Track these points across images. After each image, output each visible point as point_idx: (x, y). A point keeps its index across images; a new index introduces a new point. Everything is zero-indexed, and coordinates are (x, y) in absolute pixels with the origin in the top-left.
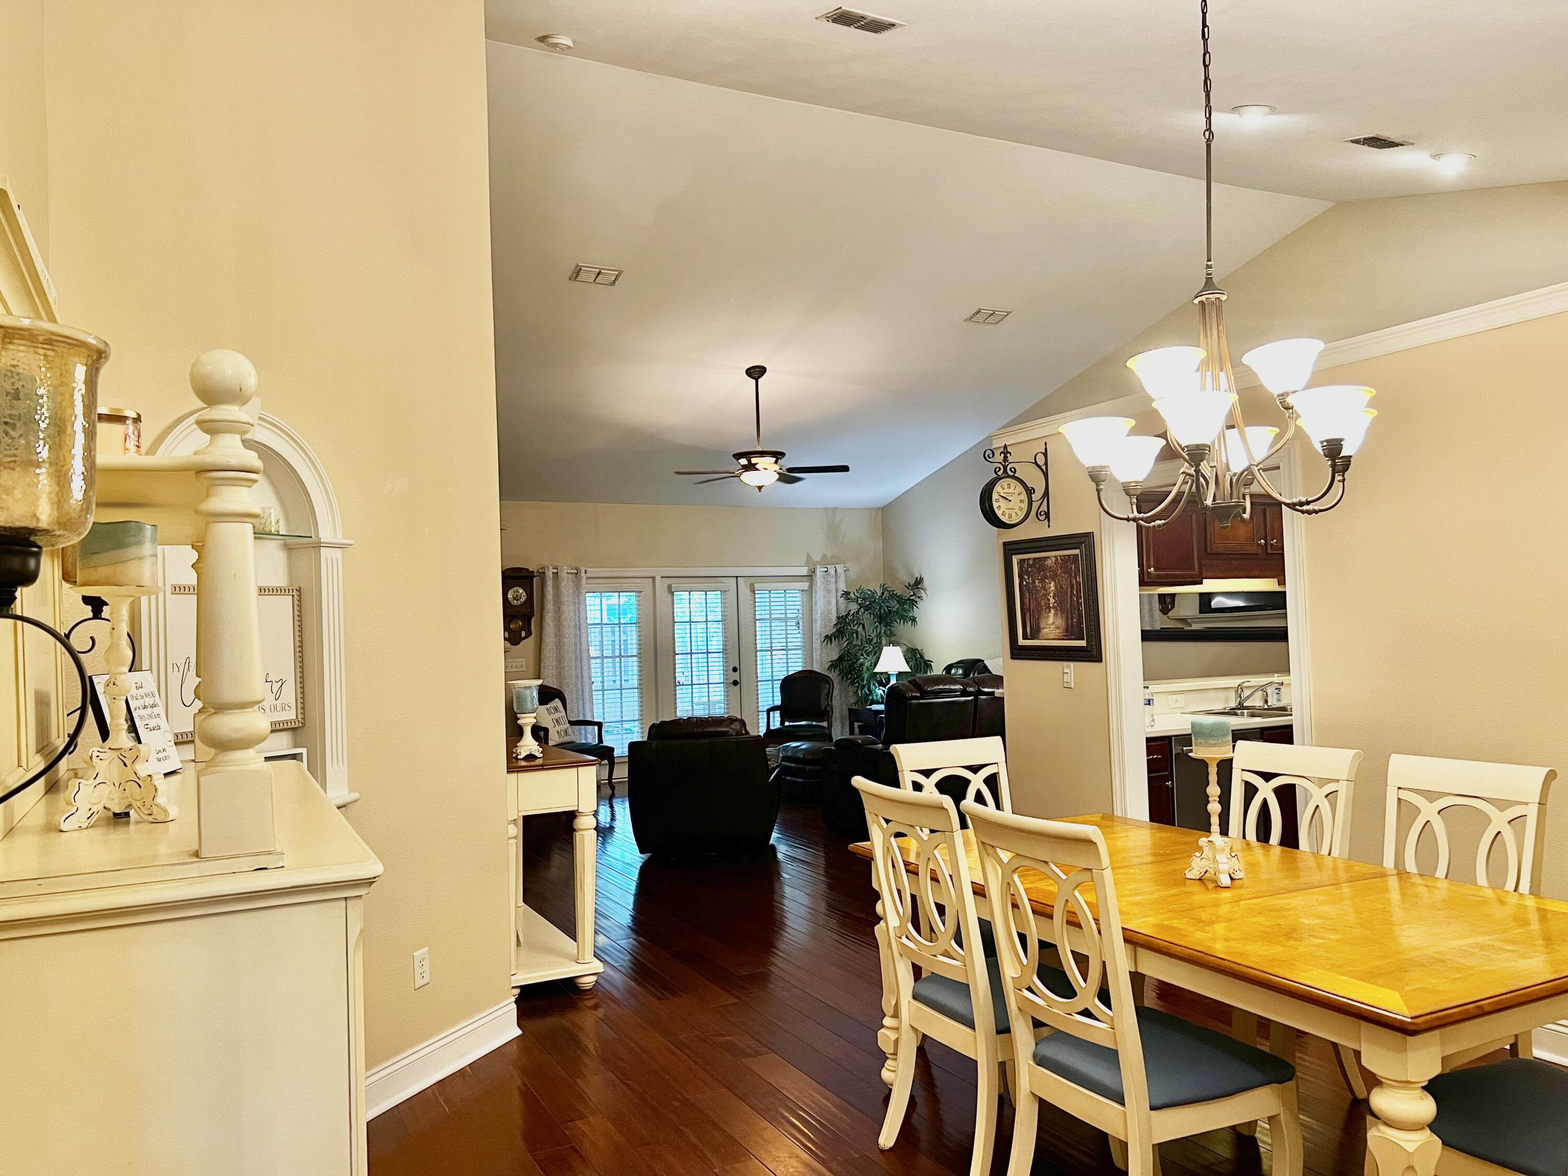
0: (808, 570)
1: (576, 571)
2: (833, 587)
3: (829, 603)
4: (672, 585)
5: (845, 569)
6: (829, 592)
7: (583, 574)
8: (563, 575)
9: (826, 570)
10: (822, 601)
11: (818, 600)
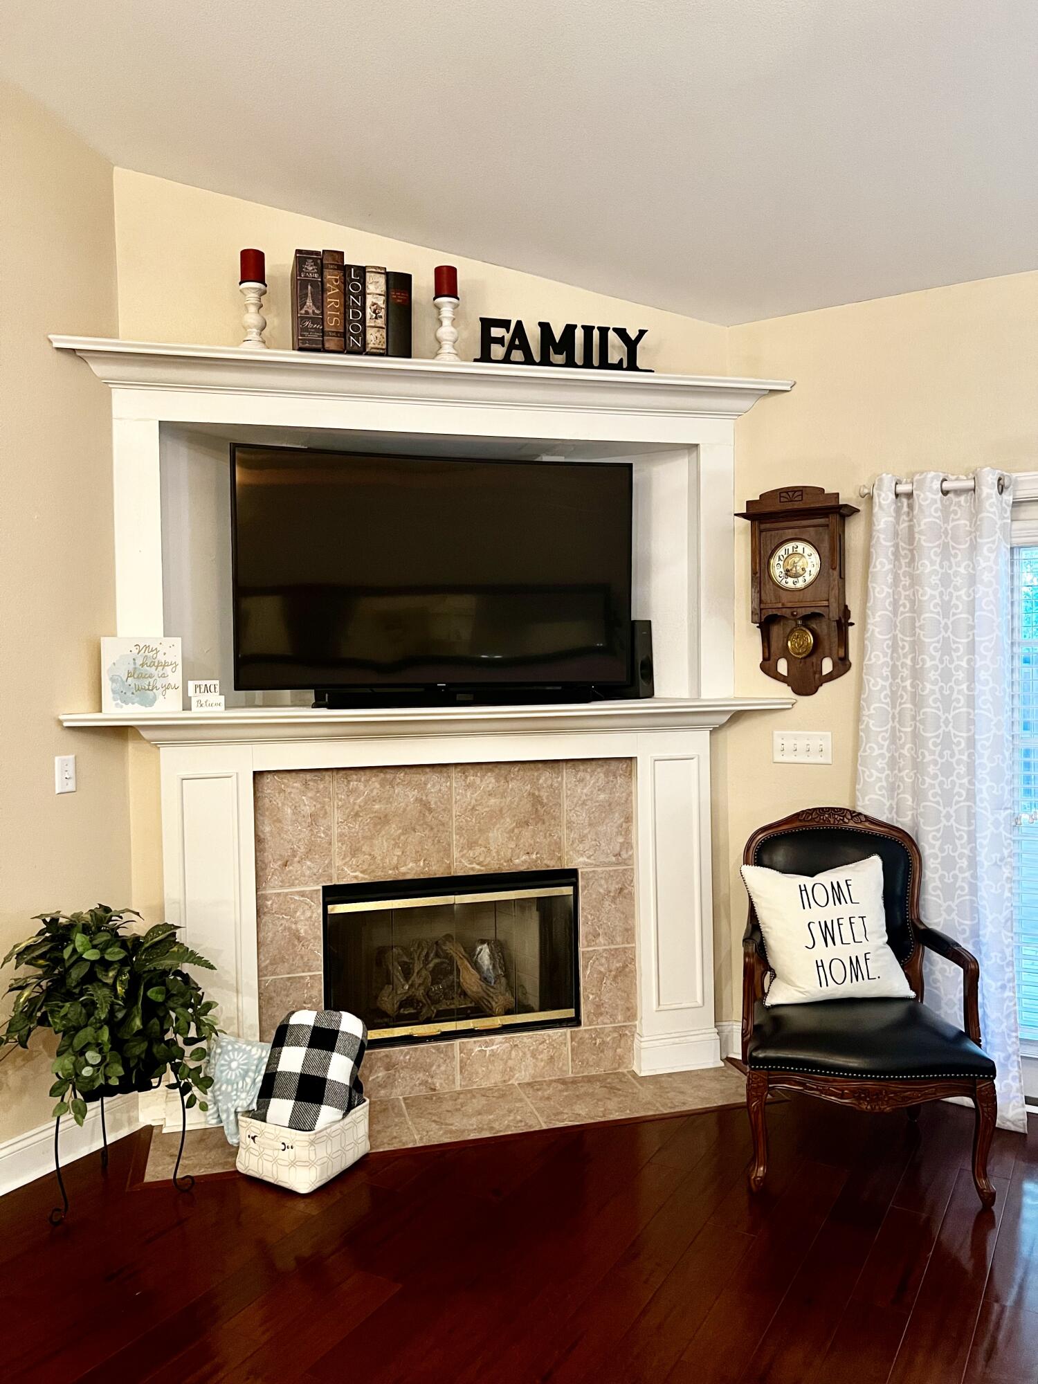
1: (971, 484)
8: (928, 495)
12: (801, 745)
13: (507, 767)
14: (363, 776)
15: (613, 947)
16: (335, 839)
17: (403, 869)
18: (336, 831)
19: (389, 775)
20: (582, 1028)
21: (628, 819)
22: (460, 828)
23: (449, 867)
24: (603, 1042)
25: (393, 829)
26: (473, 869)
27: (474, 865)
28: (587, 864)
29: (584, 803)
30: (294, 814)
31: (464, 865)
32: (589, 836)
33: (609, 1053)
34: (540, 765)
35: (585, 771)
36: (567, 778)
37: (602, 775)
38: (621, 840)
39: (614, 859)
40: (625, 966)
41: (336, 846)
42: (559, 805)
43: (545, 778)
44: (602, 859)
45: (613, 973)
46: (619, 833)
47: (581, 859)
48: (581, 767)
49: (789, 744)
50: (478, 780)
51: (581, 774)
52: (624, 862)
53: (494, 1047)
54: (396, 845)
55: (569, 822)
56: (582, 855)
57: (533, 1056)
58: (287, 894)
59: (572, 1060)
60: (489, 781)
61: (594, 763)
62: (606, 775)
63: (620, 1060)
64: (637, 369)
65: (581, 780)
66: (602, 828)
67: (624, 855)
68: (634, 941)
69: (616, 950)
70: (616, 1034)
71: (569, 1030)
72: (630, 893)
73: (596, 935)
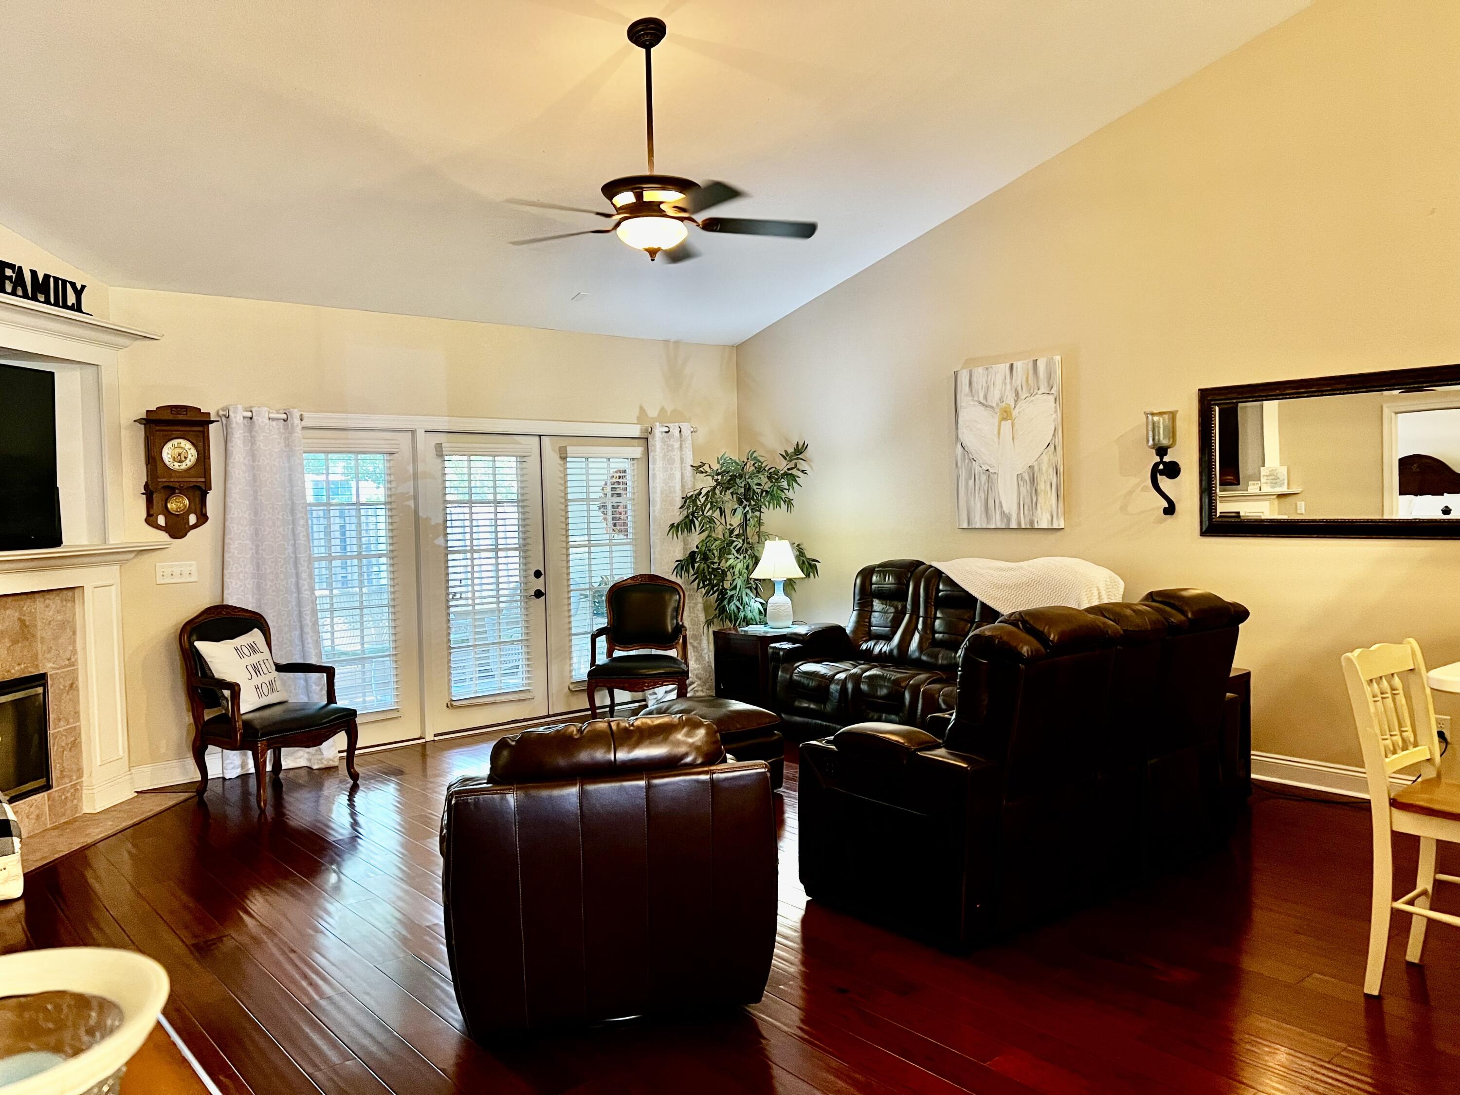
0: (641, 432)
2: (676, 454)
3: (671, 477)
4: (443, 445)
5: (692, 429)
6: (671, 461)
7: (297, 421)
8: (261, 420)
9: (667, 429)
10: (661, 475)
11: (657, 473)
12: (177, 571)
15: (69, 726)
20: (53, 790)
21: (74, 633)
24: (66, 798)
28: (54, 668)
29: (49, 624)
32: (54, 648)
33: (69, 804)
34: (24, 597)
35: (49, 599)
36: (39, 604)
37: (59, 601)
38: (71, 648)
39: (67, 662)
40: (76, 740)
42: (36, 626)
43: (27, 605)
44: (60, 663)
45: (69, 746)
46: (70, 644)
47: (51, 665)
48: (47, 596)
49: (168, 571)
51: (47, 601)
52: (74, 665)
55: (42, 638)
56: (50, 662)
57: (28, 817)
59: (50, 815)
61: (54, 592)
62: (62, 601)
63: (76, 808)
64: (81, 312)
65: (47, 606)
66: (60, 641)
67: (73, 660)
68: (79, 721)
69: (71, 728)
70: (72, 790)
71: (45, 794)
72: (77, 686)
73: (60, 720)
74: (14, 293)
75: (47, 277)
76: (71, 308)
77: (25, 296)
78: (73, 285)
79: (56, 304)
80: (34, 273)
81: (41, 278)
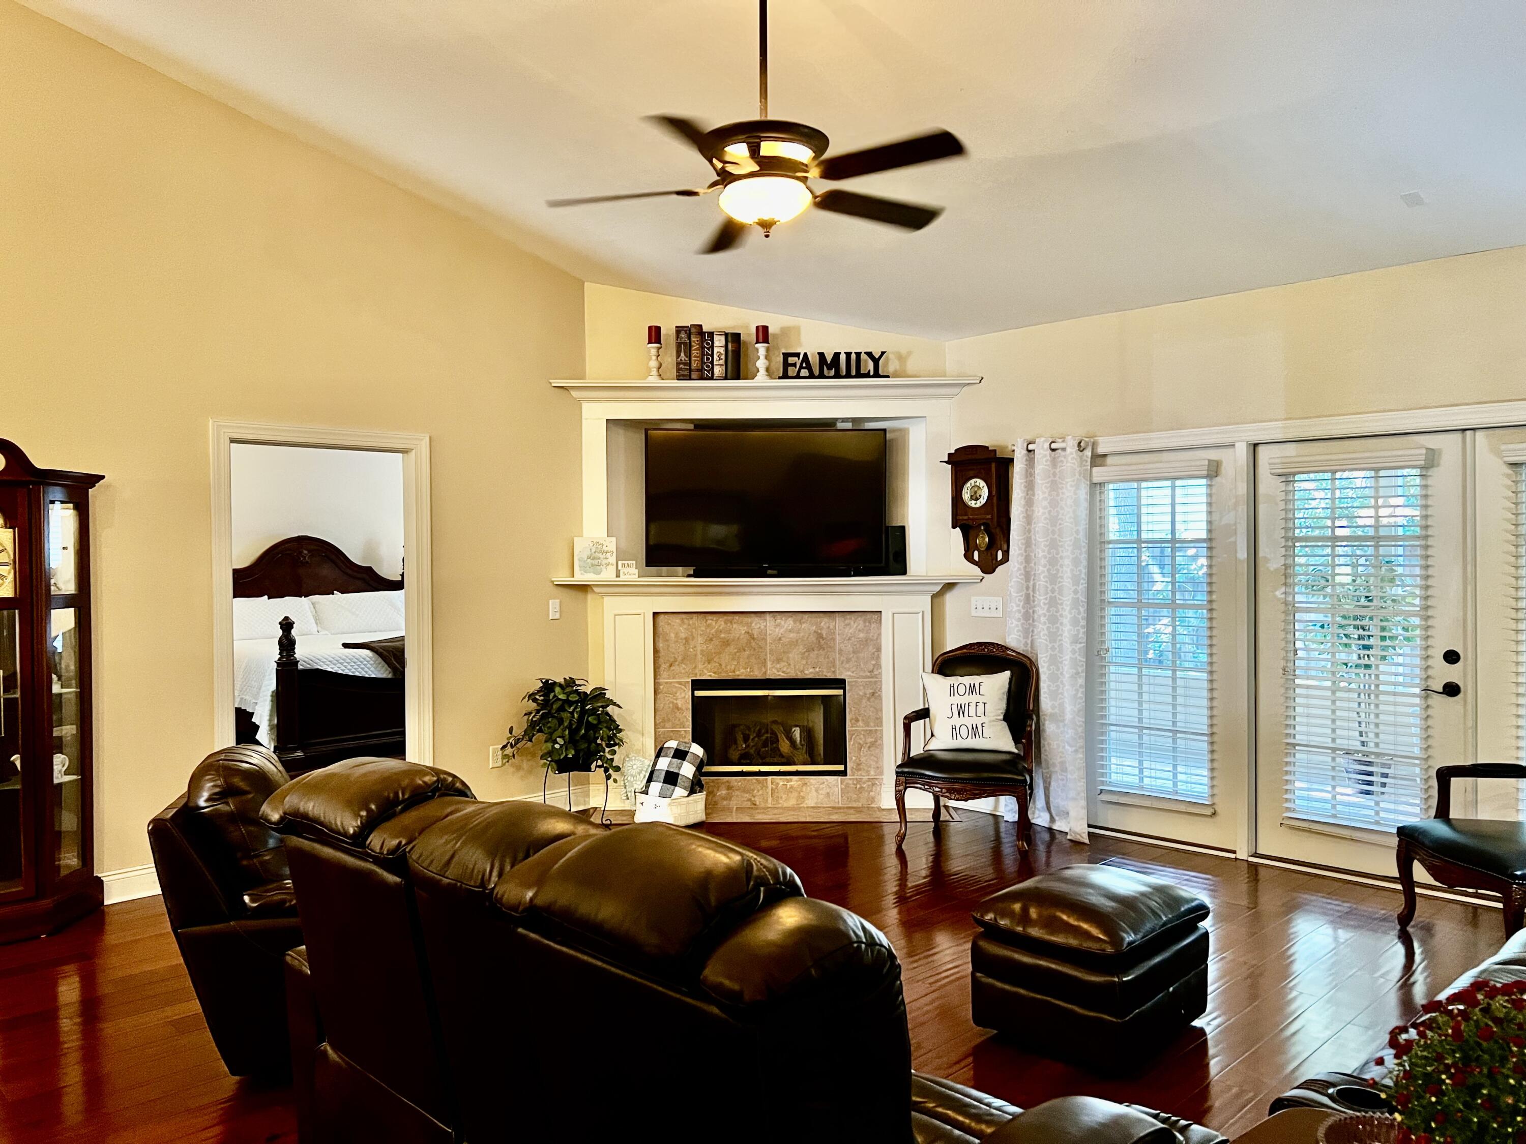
12: (986, 605)
13: (801, 615)
14: (715, 617)
15: (868, 728)
16: (699, 653)
17: (737, 673)
18: (699, 648)
19: (730, 617)
20: (848, 777)
21: (879, 650)
22: (771, 650)
23: (765, 673)
24: (861, 788)
25: (732, 649)
26: (779, 675)
27: (780, 673)
28: (850, 676)
29: (849, 639)
30: (675, 637)
31: (773, 673)
32: (853, 659)
33: (865, 794)
34: (821, 615)
35: (851, 619)
36: (838, 622)
37: (862, 621)
38: (874, 662)
39: (869, 674)
40: (876, 741)
41: (699, 656)
42: (834, 639)
43: (825, 622)
44: (862, 674)
45: (868, 745)
46: (872, 658)
47: (849, 673)
48: (848, 617)
49: (979, 605)
50: (783, 623)
51: (847, 621)
52: (876, 678)
53: (792, 783)
54: (733, 659)
55: (841, 651)
56: (848, 671)
57: (817, 791)
58: (671, 683)
59: (842, 797)
60: (789, 623)
61: (856, 614)
62: (865, 622)
63: (873, 800)
64: (879, 376)
65: (849, 624)
66: (861, 655)
67: (876, 672)
68: (882, 726)
69: (870, 730)
70: (870, 783)
71: (840, 778)
72: (880, 696)
73: (857, 720)
74: (798, 376)
75: (837, 355)
76: (867, 375)
77: (812, 376)
78: (870, 354)
79: (848, 375)
80: (822, 355)
81: (829, 358)
